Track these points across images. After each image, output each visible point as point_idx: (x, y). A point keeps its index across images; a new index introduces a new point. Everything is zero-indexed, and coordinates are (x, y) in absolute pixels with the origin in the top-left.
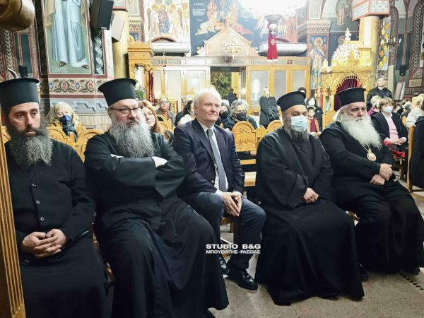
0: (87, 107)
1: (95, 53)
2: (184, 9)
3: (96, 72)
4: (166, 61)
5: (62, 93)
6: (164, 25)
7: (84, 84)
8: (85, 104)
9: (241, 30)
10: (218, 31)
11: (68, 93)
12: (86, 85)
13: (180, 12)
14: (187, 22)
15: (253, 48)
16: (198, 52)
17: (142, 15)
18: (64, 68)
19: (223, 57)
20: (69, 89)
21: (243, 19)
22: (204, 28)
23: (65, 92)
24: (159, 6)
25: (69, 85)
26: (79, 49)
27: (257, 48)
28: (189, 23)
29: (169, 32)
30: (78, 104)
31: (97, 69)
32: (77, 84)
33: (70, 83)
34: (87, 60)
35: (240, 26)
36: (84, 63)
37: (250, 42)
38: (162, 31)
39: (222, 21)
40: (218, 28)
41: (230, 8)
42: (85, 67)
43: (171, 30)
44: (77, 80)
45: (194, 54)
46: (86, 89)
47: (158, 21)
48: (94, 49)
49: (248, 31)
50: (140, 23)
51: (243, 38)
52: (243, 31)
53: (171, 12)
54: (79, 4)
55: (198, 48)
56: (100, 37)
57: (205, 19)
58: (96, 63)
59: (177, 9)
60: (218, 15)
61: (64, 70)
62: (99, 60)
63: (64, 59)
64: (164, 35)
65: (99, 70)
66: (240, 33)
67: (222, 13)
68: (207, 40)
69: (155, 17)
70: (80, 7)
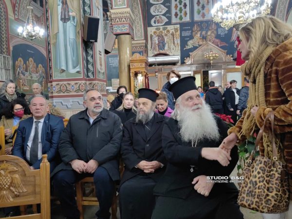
0: (79, 104)
1: (87, 61)
3: (88, 76)
4: (161, 69)
5: (62, 94)
6: (162, 44)
7: (78, 86)
8: (78, 102)
9: (219, 43)
10: (200, 46)
11: (66, 94)
12: (79, 87)
13: (173, 34)
15: (229, 56)
16: (185, 61)
17: (146, 38)
18: (64, 74)
19: (204, 64)
20: (67, 90)
21: (220, 35)
22: (190, 44)
23: (64, 93)
24: (158, 32)
25: (66, 87)
26: (74, 59)
27: (231, 55)
28: (179, 42)
30: (73, 102)
31: (89, 74)
32: (73, 86)
33: (67, 85)
34: (80, 67)
35: (217, 41)
36: (77, 69)
37: (226, 51)
38: (160, 48)
39: (204, 38)
40: (201, 43)
41: (210, 28)
42: (78, 72)
43: (166, 48)
44: (73, 83)
45: (183, 63)
46: (79, 90)
47: (157, 42)
48: (87, 59)
49: (224, 44)
50: (144, 45)
51: (220, 49)
52: (221, 44)
53: (166, 35)
54: (75, 24)
55: (185, 58)
56: (92, 48)
57: (191, 37)
58: (88, 70)
59: (171, 33)
60: (201, 34)
61: (64, 76)
62: (90, 66)
63: (64, 68)
64: (161, 52)
65: (90, 74)
66: (218, 46)
67: (204, 33)
68: (192, 52)
69: (156, 40)
70: (76, 26)
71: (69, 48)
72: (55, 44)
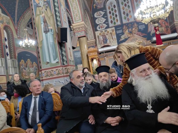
1: (62, 55)
2: (113, 32)
3: (64, 64)
5: (48, 77)
6: (105, 40)
8: (59, 81)
10: (129, 37)
11: (51, 77)
12: (59, 71)
14: (115, 37)
15: (148, 41)
17: (95, 38)
20: (51, 75)
21: (140, 29)
22: (123, 38)
24: (102, 33)
25: (51, 73)
26: (54, 54)
27: (150, 41)
28: (116, 37)
29: (108, 43)
30: (55, 81)
32: (55, 72)
33: (51, 71)
34: (58, 59)
35: (139, 33)
36: (57, 61)
37: (146, 38)
38: (104, 43)
39: (131, 33)
43: (108, 42)
44: (54, 69)
46: (59, 73)
47: (102, 39)
48: (62, 53)
49: (144, 34)
50: (95, 42)
51: (142, 37)
54: (52, 34)
56: (64, 47)
57: (123, 33)
58: (63, 60)
59: (110, 32)
60: (128, 31)
61: (49, 66)
62: (64, 58)
63: (48, 61)
64: (106, 44)
67: (130, 30)
69: (101, 38)
71: (50, 48)
72: (41, 47)
